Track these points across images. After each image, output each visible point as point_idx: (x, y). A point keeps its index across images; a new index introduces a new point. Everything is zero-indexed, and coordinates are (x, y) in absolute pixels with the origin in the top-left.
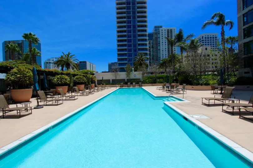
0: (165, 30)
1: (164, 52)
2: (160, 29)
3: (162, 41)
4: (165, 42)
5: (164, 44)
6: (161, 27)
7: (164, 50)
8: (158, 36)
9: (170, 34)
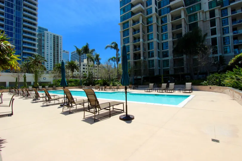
0: (51, 35)
1: (49, 56)
2: (46, 32)
3: (48, 44)
4: (51, 47)
5: (49, 48)
6: (47, 30)
7: (49, 54)
8: (43, 38)
9: (56, 40)
